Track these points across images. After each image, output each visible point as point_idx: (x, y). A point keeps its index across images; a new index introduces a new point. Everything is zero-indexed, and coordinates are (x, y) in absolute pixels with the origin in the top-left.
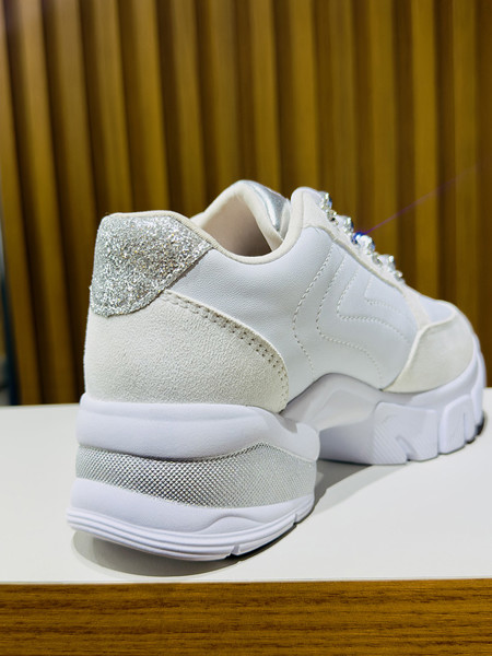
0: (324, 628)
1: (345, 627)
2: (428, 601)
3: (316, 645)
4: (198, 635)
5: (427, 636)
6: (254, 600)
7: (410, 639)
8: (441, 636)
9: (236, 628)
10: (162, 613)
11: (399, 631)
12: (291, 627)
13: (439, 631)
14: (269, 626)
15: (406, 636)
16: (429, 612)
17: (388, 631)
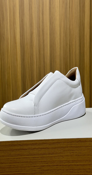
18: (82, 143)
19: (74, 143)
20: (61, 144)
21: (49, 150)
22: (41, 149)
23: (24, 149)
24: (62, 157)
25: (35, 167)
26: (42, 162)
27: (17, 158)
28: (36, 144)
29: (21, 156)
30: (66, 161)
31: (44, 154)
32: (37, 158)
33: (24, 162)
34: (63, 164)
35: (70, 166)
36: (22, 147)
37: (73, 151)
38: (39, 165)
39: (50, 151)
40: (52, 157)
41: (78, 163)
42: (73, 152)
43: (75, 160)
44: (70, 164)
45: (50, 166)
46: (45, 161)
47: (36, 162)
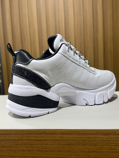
0: (41, 140)
1: (46, 140)
2: (64, 134)
3: (40, 144)
4: (13, 142)
5: (64, 143)
6: (25, 134)
7: (61, 144)
8: (68, 143)
9: (22, 140)
10: (5, 136)
11: (58, 142)
12: (34, 140)
13: (67, 142)
14: (29, 140)
15: (60, 143)
16: (65, 137)
17: (55, 141)
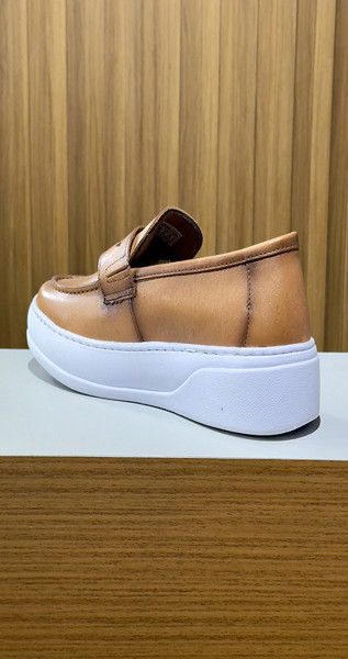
18: (276, 478)
19: (246, 477)
20: (195, 476)
21: (153, 498)
22: (122, 491)
23: (58, 491)
24: (198, 526)
25: (98, 559)
26: (123, 538)
27: (31, 522)
28: (102, 473)
29: (47, 514)
30: (212, 539)
31: (132, 511)
32: (105, 526)
33: (57, 537)
34: (202, 551)
35: (229, 560)
36: (49, 482)
37: (240, 506)
38: (110, 550)
39: (154, 500)
40: (160, 522)
41: (256, 552)
42: (240, 510)
43: (244, 539)
44: (226, 551)
45: (152, 555)
46: (137, 539)
47: (101, 539)
